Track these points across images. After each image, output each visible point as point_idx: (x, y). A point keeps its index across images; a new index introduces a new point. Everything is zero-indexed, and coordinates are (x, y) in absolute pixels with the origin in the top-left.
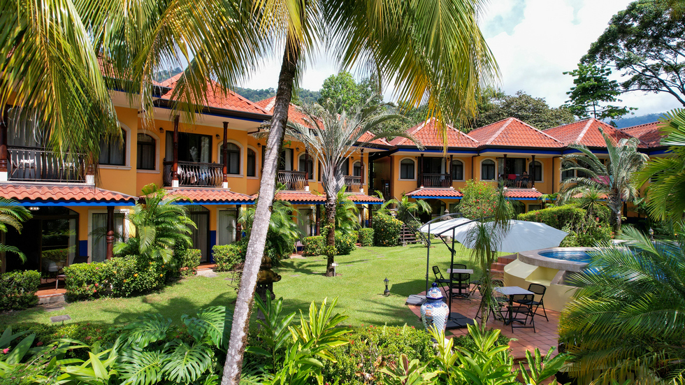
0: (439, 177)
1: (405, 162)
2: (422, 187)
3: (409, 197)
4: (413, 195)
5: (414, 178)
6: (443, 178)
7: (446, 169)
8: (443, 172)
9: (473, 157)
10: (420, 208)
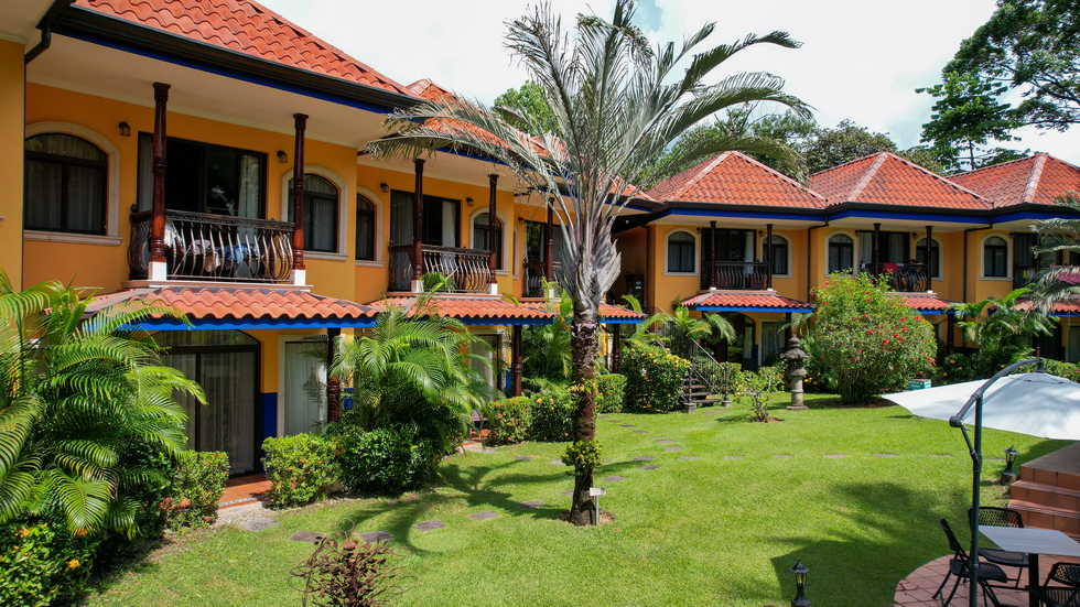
0: (742, 268)
1: (676, 238)
2: (713, 289)
3: (692, 308)
4: (699, 305)
5: (693, 271)
6: (749, 270)
7: (754, 254)
8: (749, 258)
9: (811, 229)
10: (716, 330)
